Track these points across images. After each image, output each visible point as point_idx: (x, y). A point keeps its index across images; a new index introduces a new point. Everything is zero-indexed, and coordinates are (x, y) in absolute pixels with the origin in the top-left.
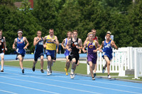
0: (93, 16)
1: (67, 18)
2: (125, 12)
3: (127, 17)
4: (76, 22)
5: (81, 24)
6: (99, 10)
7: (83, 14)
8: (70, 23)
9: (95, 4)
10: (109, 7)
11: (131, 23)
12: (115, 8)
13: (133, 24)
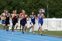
0: (12, 4)
2: (26, 2)
4: (4, 6)
6: (14, 1)
8: (2, 7)
12: (21, 1)
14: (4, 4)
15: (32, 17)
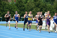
0: (39, 6)
1: (29, 7)
2: (52, 4)
3: (53, 6)
4: (33, 8)
5: (35, 9)
6: (42, 3)
7: (35, 5)
8: (30, 9)
9: (40, 1)
10: (46, 2)
11: (55, 9)
12: (48, 2)
13: (56, 9)
14: (32, 6)
15: (55, 17)
